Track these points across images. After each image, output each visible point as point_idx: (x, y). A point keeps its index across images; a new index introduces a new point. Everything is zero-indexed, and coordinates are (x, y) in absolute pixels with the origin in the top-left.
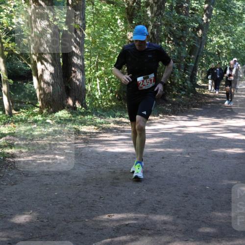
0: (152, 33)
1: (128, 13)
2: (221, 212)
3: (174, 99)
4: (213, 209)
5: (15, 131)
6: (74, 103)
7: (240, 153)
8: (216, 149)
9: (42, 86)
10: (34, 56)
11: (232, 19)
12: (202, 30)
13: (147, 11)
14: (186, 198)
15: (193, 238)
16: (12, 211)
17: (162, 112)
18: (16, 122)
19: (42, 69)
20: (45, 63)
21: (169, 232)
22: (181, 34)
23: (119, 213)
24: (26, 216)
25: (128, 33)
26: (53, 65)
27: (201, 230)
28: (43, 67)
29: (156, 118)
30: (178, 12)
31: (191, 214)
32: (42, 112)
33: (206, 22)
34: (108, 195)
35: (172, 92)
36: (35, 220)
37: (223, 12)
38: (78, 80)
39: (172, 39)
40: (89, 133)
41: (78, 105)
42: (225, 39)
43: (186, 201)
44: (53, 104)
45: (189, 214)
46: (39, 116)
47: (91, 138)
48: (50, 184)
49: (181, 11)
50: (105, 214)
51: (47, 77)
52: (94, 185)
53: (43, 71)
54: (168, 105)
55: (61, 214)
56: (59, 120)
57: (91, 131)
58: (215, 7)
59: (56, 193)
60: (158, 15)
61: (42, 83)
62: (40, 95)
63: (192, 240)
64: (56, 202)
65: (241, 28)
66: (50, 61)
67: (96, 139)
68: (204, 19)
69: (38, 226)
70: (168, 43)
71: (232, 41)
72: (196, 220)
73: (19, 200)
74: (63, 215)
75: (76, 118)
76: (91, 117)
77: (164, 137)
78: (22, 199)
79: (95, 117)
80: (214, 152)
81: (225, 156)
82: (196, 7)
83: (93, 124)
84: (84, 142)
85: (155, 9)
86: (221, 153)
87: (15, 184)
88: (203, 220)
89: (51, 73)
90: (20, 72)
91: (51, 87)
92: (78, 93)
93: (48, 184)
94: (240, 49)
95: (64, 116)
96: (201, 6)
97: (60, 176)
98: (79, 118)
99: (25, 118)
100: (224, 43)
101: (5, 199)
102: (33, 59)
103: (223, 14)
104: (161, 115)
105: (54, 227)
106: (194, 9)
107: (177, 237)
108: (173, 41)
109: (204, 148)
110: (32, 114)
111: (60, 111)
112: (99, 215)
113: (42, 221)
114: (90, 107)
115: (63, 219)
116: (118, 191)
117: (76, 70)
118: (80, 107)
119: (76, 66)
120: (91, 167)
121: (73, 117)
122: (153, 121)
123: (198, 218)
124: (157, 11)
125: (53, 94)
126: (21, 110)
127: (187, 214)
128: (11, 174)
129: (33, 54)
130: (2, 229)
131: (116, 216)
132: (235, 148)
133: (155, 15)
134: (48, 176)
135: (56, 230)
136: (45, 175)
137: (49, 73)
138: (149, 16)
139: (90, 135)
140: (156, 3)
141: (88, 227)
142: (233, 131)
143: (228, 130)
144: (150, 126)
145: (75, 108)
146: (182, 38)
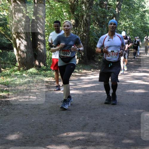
0: (86, 20)
1: (71, 8)
2: (135, 130)
3: (99, 60)
4: (130, 128)
5: (4, 81)
6: (39, 64)
7: (143, 93)
8: (128, 90)
9: (20, 53)
10: (14, 35)
11: (132, 11)
12: (115, 17)
13: (83, 6)
14: (113, 122)
15: (120, 147)
16: (6, 132)
17: (93, 68)
18: (4, 76)
19: (20, 43)
20: (21, 40)
21: (105, 143)
22: (103, 20)
23: (73, 132)
24: (15, 135)
25: (71, 20)
26: (26, 40)
27: (124, 141)
28: (20, 42)
29: (89, 71)
30: (101, 7)
31: (117, 131)
32: (20, 70)
33: (118, 13)
34: (65, 121)
35: (98, 55)
36: (21, 137)
37: (127, 6)
38: (42, 49)
39: (97, 23)
40: (50, 82)
41: (42, 65)
42: (129, 23)
43: (113, 124)
44: (26, 64)
45: (115, 131)
46: (18, 72)
47: (51, 85)
48: (29, 114)
49: (102, 6)
50: (64, 133)
51: (22, 48)
52: (56, 115)
53: (20, 44)
54: (96, 64)
55: (37, 133)
56: (30, 74)
57: (51, 81)
58: (123, 4)
59: (33, 120)
60: (89, 9)
61: (20, 52)
62: (19, 59)
63: (119, 148)
64: (34, 126)
65: (138, 16)
66: (24, 38)
67: (54, 85)
68: (116, 10)
69: (24, 141)
70: (95, 25)
71: (133, 24)
72: (121, 135)
73: (10, 125)
74: (38, 134)
75: (41, 73)
76: (50, 72)
77: (95, 83)
78: (12, 124)
79: (53, 72)
80: (127, 92)
81: (134, 94)
82: (111, 3)
83: (51, 76)
84: (47, 88)
85: (88, 5)
86: (131, 93)
87: (7, 115)
88: (125, 135)
89: (25, 46)
90: (4, 44)
91: (25, 54)
92: (42, 57)
93: (27, 114)
94: (137, 29)
95: (34, 71)
96: (114, 3)
97: (34, 109)
98: (43, 72)
99: (9, 73)
100: (128, 25)
101: (1, 125)
102: (14, 37)
103: (128, 7)
104: (92, 70)
105: (34, 142)
106: (110, 5)
107: (110, 146)
108: (98, 24)
109: (120, 90)
110: (14, 70)
111: (31, 68)
112: (60, 134)
113: (26, 138)
114: (49, 66)
115: (39, 137)
116: (71, 118)
117: (40, 43)
118: (43, 66)
119: (40, 40)
120: (53, 103)
121: (39, 72)
122: (88, 74)
123: (122, 134)
124: (89, 6)
125: (26, 58)
126: (7, 68)
127: (115, 132)
128: (4, 109)
129: (14, 34)
130: (1, 144)
131: (71, 134)
132: (140, 89)
133: (88, 9)
134: (27, 110)
135: (35, 144)
136: (25, 109)
137: (24, 46)
138: (84, 9)
139: (50, 83)
140: (88, 2)
141: (55, 141)
142: (137, 79)
143: (134, 78)
144: (86, 77)
145: (40, 67)
146: (104, 23)
